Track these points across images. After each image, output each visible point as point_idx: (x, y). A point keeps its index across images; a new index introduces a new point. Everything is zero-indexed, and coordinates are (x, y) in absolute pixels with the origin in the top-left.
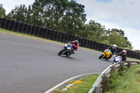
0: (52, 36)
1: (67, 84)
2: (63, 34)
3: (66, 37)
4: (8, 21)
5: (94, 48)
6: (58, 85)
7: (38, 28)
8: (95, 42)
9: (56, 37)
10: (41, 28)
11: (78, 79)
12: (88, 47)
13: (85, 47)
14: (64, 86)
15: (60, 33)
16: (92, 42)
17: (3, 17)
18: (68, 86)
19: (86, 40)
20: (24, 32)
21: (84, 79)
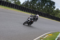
0: (40, 14)
1: (46, 35)
2: (45, 14)
3: (46, 15)
4: (22, 7)
5: (58, 21)
6: (42, 36)
7: (34, 10)
8: (58, 18)
9: (41, 15)
10: (36, 11)
11: (50, 33)
12: (55, 20)
13: (54, 20)
14: (44, 36)
15: (44, 13)
16: (57, 18)
17: (19, 5)
18: (46, 36)
19: (55, 17)
20: (28, 12)
21: (53, 34)
